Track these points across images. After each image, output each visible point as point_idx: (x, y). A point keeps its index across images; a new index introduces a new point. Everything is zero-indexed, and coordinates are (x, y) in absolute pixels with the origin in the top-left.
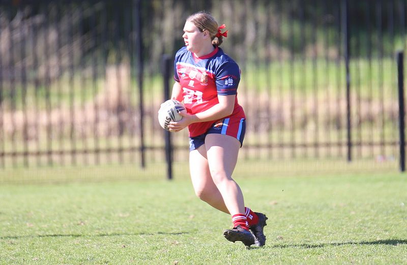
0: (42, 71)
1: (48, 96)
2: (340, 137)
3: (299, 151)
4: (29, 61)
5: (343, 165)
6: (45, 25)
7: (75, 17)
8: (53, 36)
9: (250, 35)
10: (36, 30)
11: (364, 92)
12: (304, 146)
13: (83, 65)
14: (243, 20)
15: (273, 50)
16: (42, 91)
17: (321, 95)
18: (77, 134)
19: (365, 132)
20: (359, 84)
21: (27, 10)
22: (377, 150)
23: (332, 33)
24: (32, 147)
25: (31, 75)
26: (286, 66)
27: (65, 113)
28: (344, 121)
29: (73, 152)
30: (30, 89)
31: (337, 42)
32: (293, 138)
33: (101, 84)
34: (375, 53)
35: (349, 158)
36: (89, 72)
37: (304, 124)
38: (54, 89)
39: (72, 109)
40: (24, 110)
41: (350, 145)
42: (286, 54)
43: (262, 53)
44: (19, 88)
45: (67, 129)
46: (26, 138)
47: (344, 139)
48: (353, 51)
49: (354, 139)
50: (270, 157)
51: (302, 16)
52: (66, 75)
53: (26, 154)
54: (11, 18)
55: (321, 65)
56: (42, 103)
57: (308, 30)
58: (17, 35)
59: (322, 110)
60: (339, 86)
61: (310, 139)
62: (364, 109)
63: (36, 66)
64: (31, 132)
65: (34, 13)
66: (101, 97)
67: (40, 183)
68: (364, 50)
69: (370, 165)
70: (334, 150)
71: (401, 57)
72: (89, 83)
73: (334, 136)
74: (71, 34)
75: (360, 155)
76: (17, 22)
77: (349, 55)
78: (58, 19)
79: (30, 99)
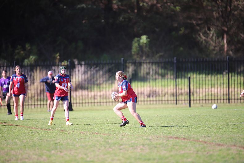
0: (98, 82)
1: (100, 88)
2: (174, 98)
3: (163, 102)
4: (95, 79)
5: (175, 105)
6: (99, 70)
7: (107, 68)
8: (101, 73)
9: (151, 72)
10: (97, 71)
11: (180, 87)
12: (165, 101)
13: (109, 80)
14: (149, 69)
15: (157, 76)
16: (98, 87)
17: (169, 88)
18: (107, 98)
19: (180, 97)
20: (179, 85)
21: (95, 66)
22: (183, 102)
23: (172, 72)
24: (96, 101)
25: (96, 83)
26: (160, 80)
27: (104, 92)
28: (175, 94)
29: (106, 102)
30: (95, 86)
31: (173, 74)
32: (162, 99)
33: (113, 85)
34: (183, 77)
35: (176, 104)
36: (110, 82)
37: (165, 95)
38: (101, 86)
39: (106, 91)
40: (94, 91)
41: (176, 100)
42: (160, 77)
43: (154, 77)
44: (93, 86)
45: (105, 96)
46: (94, 99)
47: (175, 99)
48: (177, 76)
49: (178, 99)
50: (156, 103)
51: (164, 68)
52: (105, 83)
53: (94, 103)
54: (91, 68)
55: (169, 80)
56: (99, 90)
57: (166, 71)
58: (92, 73)
59: (169, 92)
60: (174, 86)
61: (166, 99)
62: (180, 91)
63: (97, 80)
64: (96, 97)
65: (97, 67)
66: (113, 88)
67: (98, 110)
68: (180, 76)
69: (182, 106)
70: (172, 102)
71: (190, 78)
72: (110, 85)
73: (172, 98)
74: (106, 72)
75: (179, 103)
76: (92, 69)
77: (176, 77)
78: (103, 68)
79: (95, 89)
